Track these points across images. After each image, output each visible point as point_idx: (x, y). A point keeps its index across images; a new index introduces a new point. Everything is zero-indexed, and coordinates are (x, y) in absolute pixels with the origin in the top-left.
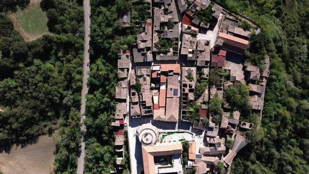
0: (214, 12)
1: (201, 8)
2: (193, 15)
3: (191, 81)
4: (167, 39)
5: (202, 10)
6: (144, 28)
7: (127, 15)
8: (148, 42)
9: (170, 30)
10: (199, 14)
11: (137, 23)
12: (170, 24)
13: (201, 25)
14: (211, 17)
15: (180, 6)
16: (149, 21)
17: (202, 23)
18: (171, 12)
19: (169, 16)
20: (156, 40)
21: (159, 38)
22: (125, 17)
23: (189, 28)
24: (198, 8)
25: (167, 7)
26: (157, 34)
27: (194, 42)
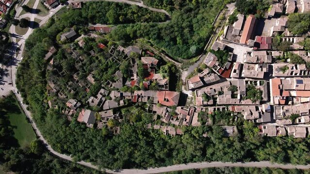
0: (219, 49)
1: (217, 61)
2: (223, 68)
3: (288, 68)
4: (246, 92)
5: (218, 60)
6: (238, 113)
7: (226, 129)
8: (251, 109)
9: (238, 89)
10: (221, 62)
11: (233, 120)
12: (233, 90)
13: (231, 60)
14: (224, 52)
15: (215, 81)
16: (230, 108)
17: (229, 59)
18: (221, 88)
19: (225, 90)
20: (249, 102)
21: (247, 99)
22: (228, 131)
23: (235, 71)
24: (217, 64)
25: (217, 93)
26: (242, 101)
27: (249, 66)
